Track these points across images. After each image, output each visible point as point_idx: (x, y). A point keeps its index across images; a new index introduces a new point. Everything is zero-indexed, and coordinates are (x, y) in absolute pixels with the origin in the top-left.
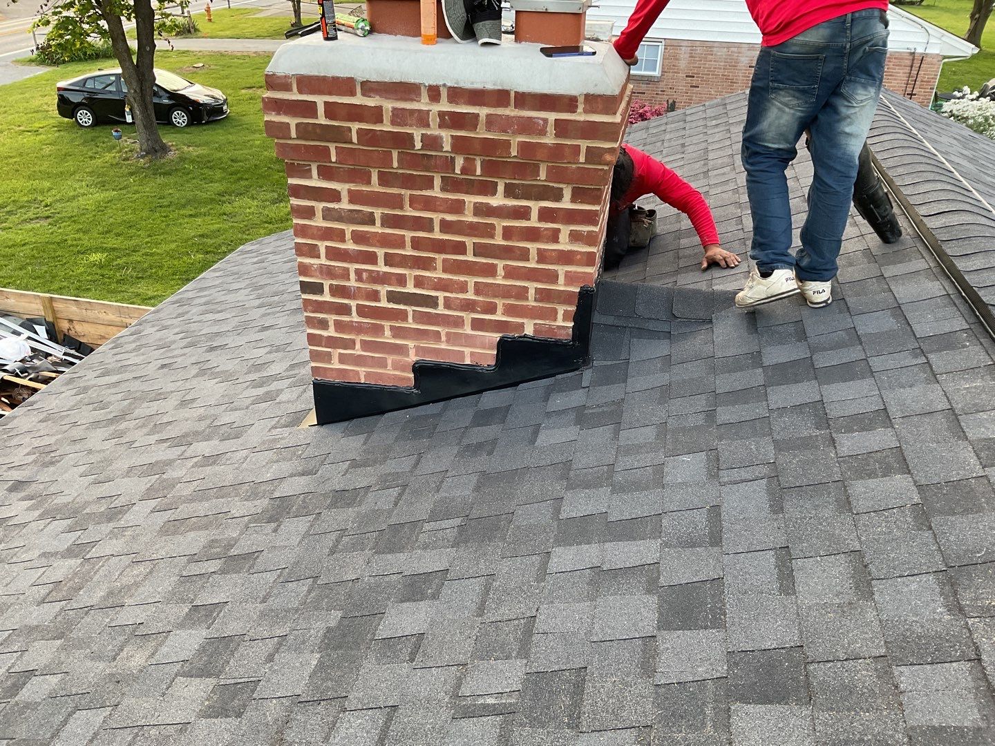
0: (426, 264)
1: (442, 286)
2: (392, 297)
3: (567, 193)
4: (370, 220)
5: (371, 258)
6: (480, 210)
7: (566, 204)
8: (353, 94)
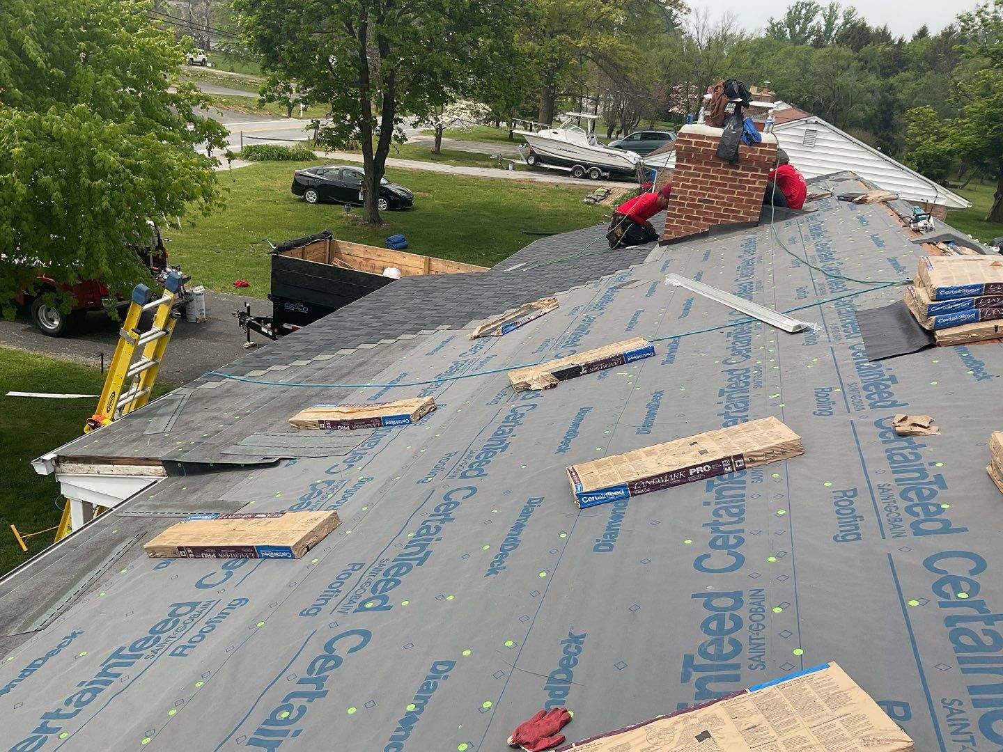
0: (713, 190)
1: (716, 197)
2: (699, 200)
3: (760, 170)
4: (699, 176)
5: (696, 188)
6: (733, 174)
7: (759, 173)
8: (703, 139)
